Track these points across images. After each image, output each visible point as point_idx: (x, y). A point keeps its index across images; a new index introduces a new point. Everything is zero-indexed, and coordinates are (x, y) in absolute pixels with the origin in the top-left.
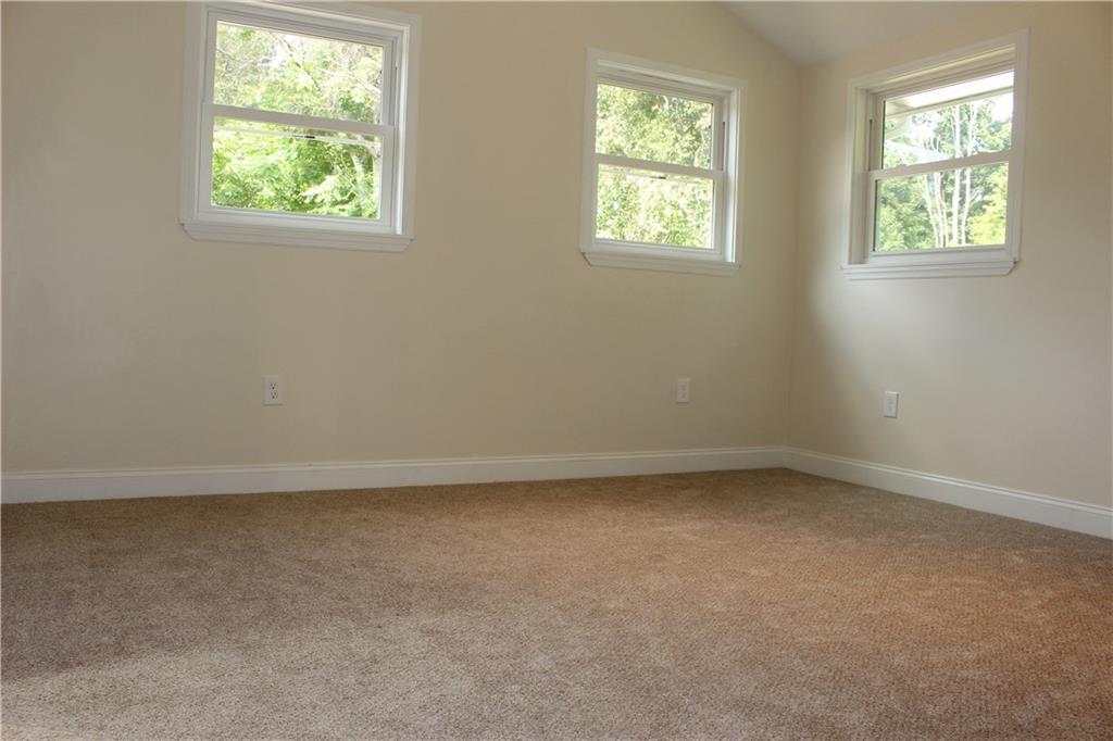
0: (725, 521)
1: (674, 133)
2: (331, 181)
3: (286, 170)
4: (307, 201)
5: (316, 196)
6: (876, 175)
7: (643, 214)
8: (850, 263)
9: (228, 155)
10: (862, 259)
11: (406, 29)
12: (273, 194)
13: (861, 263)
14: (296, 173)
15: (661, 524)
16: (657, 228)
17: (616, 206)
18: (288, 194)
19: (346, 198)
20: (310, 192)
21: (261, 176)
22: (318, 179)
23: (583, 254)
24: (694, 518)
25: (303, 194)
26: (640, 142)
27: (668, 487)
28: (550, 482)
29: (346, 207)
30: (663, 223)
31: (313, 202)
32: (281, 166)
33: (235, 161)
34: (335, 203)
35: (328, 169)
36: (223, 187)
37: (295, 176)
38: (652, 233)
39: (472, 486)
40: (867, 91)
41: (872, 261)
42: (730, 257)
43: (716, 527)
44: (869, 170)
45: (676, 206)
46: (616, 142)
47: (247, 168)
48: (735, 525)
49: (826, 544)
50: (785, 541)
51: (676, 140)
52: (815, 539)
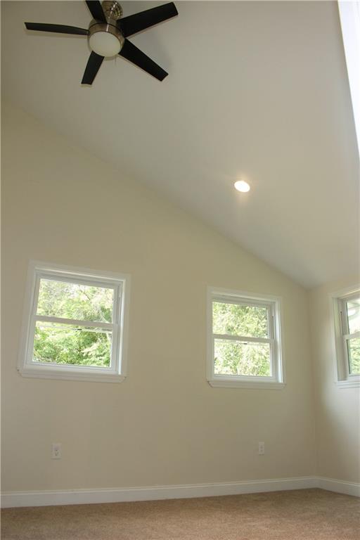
0: (284, 519)
1: (257, 319)
2: (95, 346)
3: (75, 341)
4: (84, 355)
5: (88, 353)
6: (346, 337)
7: (245, 358)
8: (339, 380)
9: (47, 333)
10: (345, 378)
11: (124, 281)
12: (68, 352)
13: (345, 380)
14: (79, 342)
15: (250, 521)
16: (252, 365)
17: (232, 355)
18: (75, 351)
19: (102, 354)
20: (86, 351)
21: (63, 343)
22: (89, 344)
23: (208, 382)
24: (267, 518)
25: (82, 352)
26: (242, 324)
27: (256, 500)
28: (195, 499)
29: (103, 358)
30: (255, 363)
31: (87, 356)
32: (72, 338)
33: (51, 336)
34: (97, 356)
35: (94, 340)
36: (45, 348)
37: (79, 343)
38: (250, 367)
39: (155, 502)
40: (338, 299)
41: (350, 379)
42: (280, 380)
43: (278, 523)
44: (343, 334)
45: (261, 354)
46: (230, 324)
47: (57, 339)
48: (289, 521)
49: (337, 531)
50: (315, 530)
51: (259, 323)
52: (331, 529)
